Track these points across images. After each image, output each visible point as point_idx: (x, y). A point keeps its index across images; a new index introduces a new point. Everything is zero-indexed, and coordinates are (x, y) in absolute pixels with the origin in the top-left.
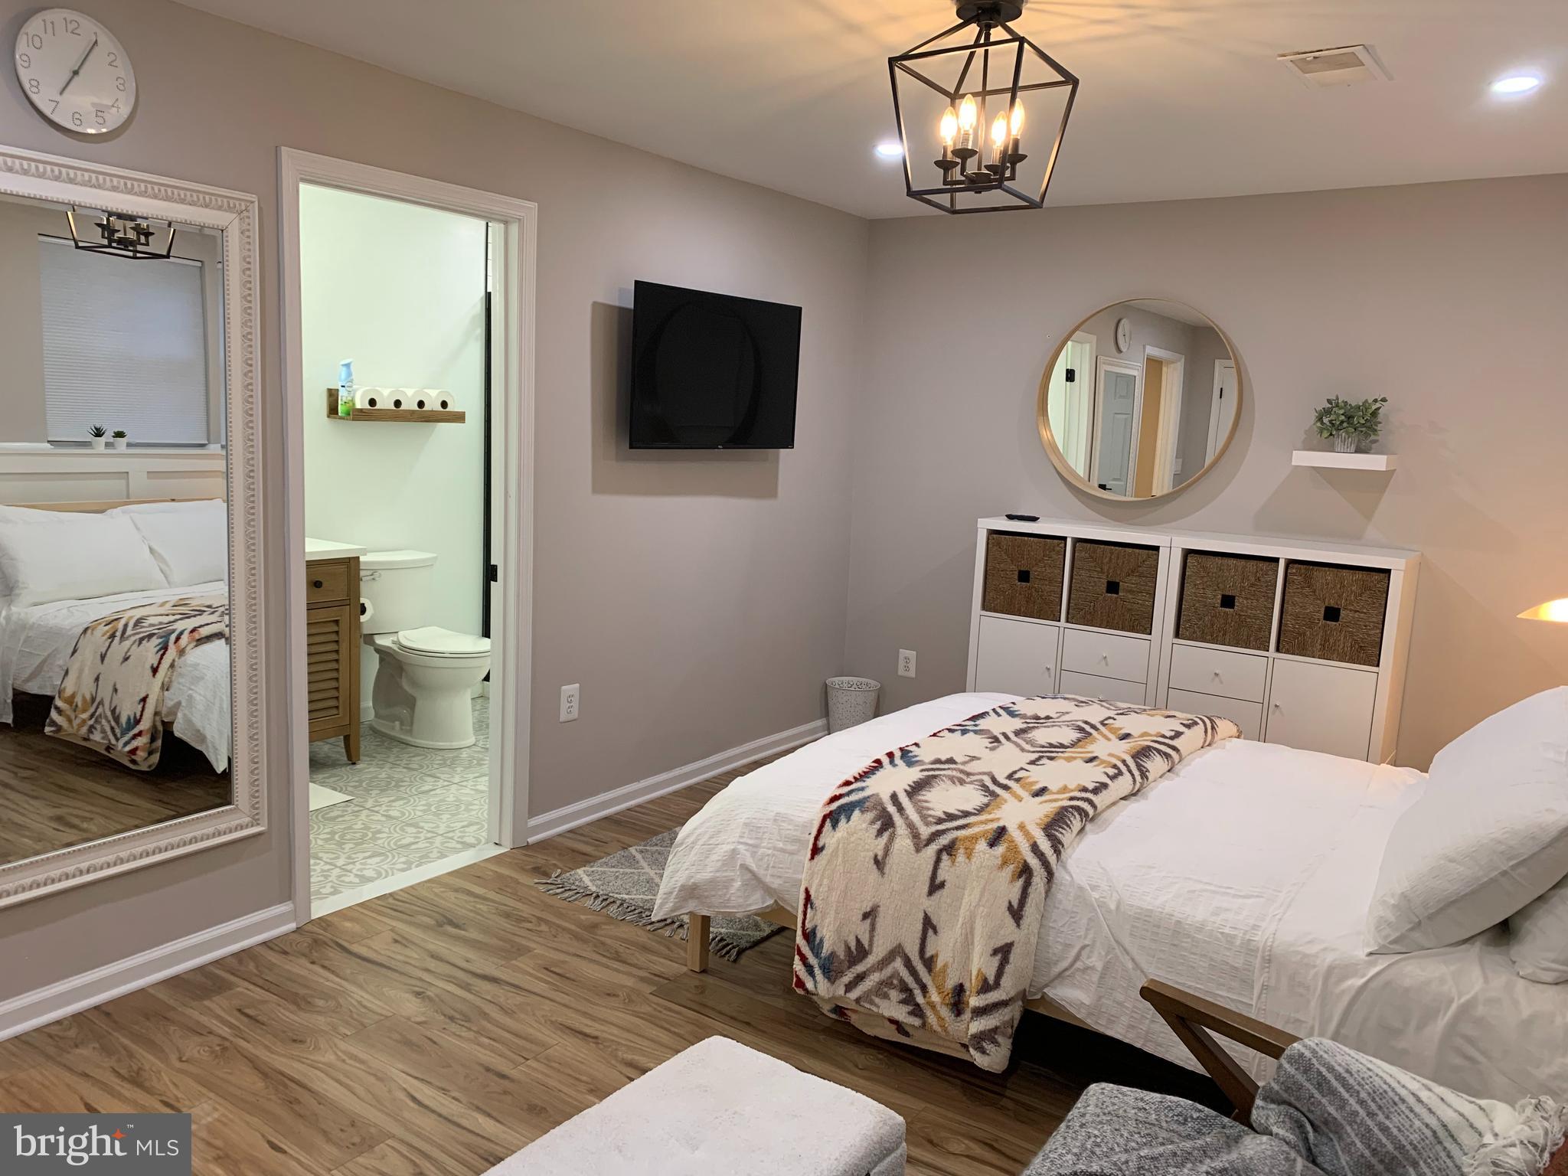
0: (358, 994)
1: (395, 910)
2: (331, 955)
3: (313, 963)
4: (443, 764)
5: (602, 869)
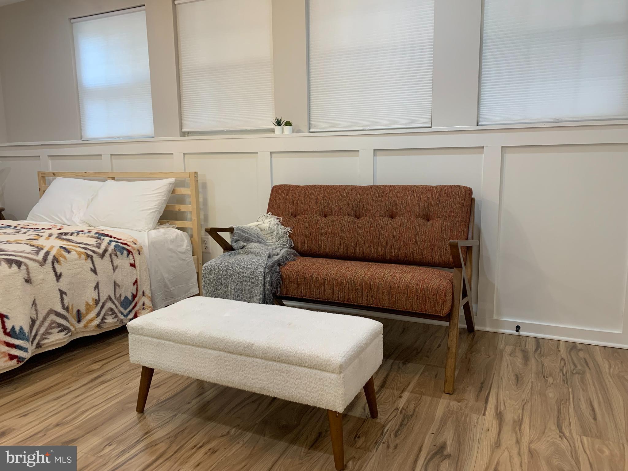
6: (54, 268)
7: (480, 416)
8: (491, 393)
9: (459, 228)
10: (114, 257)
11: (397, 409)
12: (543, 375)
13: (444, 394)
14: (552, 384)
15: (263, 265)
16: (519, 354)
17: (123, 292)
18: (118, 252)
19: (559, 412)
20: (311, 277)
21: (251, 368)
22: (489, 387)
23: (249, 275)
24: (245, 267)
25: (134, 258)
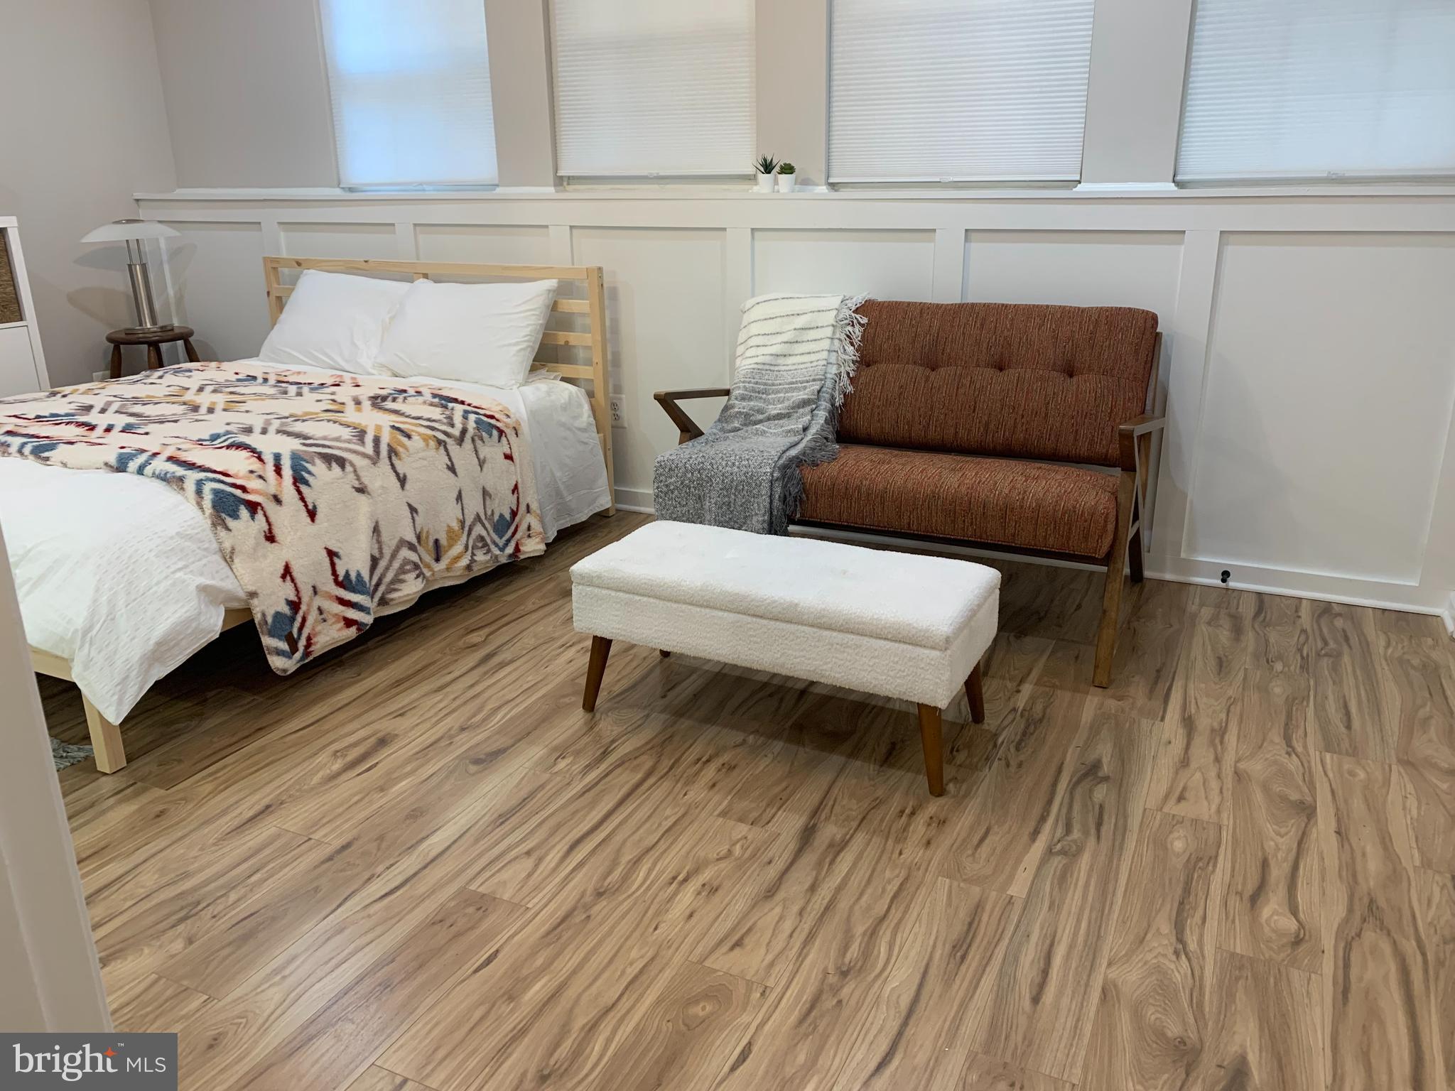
6: (393, 465)
7: (1156, 722)
8: (1173, 688)
9: (1129, 392)
10: (478, 442)
11: (1014, 710)
12: (1265, 657)
13: (1092, 689)
14: (1281, 672)
15: (770, 461)
16: (1226, 623)
17: (496, 505)
18: (484, 433)
19: (1289, 716)
20: (859, 488)
21: (793, 640)
22: (1171, 675)
23: (743, 478)
24: (737, 463)
25: (509, 444)
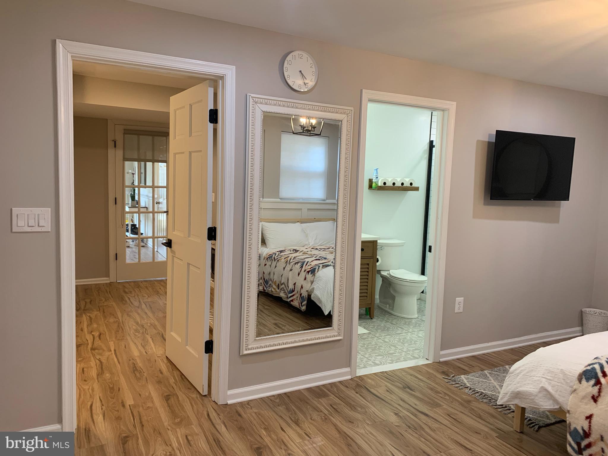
0: (373, 409)
1: (387, 379)
2: (364, 391)
3: (357, 393)
4: (405, 324)
5: (473, 378)
